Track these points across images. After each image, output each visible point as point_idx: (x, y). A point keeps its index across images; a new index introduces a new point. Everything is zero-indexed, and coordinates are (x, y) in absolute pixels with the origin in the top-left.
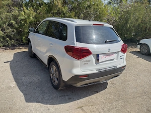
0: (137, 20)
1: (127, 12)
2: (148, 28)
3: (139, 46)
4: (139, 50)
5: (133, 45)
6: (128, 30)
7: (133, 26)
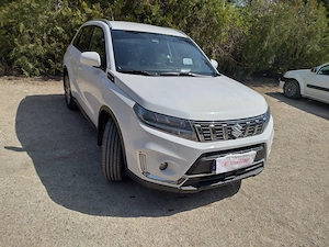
0: (281, 35)
1: (265, 20)
2: (299, 51)
3: (282, 83)
4: (282, 91)
5: (271, 82)
6: (264, 53)
7: (274, 46)
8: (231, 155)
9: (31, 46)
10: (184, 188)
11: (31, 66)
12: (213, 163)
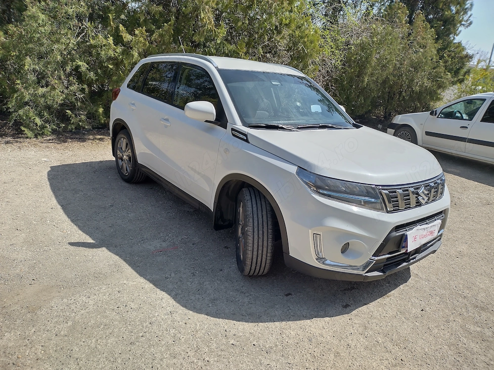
3: (391, 132)
8: (419, 227)
9: (41, 91)
10: (369, 274)
11: (38, 121)
12: (404, 238)
